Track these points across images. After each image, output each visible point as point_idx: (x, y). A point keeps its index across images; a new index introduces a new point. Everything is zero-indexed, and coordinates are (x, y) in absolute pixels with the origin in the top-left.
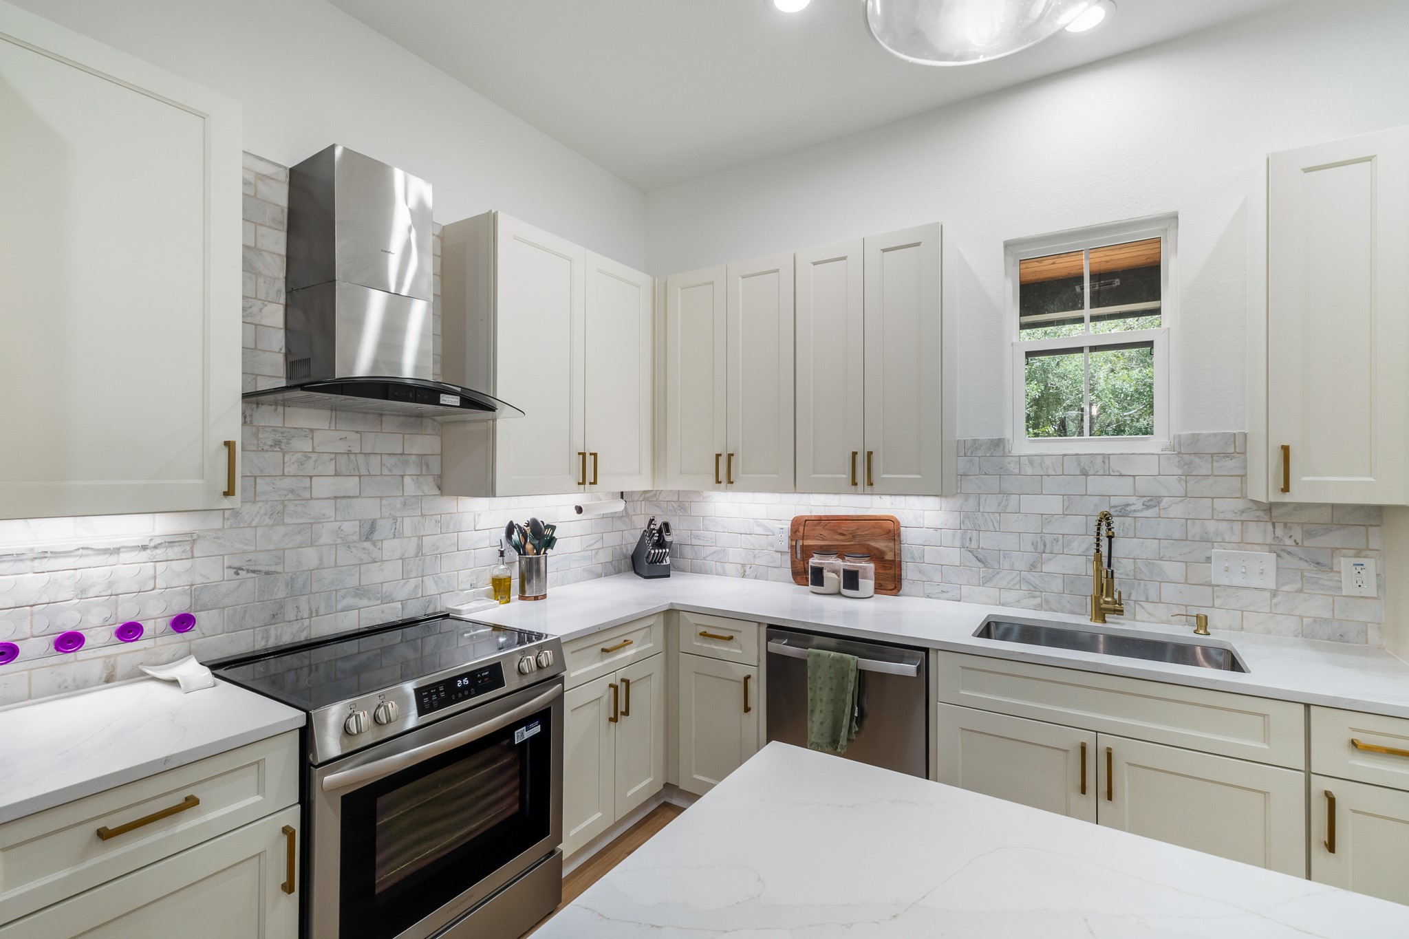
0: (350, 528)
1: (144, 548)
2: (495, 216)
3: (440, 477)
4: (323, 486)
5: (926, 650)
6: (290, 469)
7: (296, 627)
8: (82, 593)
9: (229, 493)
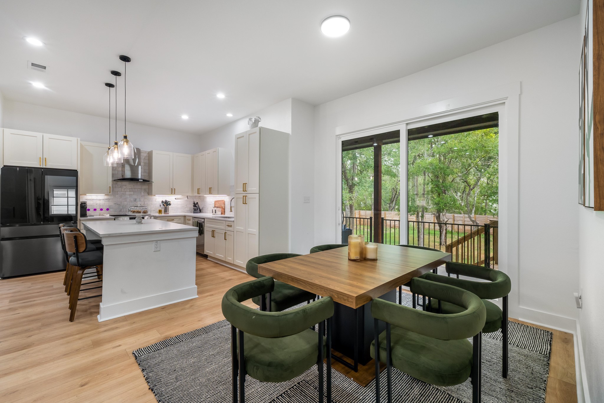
0: (132, 199)
1: (104, 200)
2: (152, 151)
3: (148, 192)
4: (128, 193)
5: (204, 219)
6: (123, 190)
7: (123, 213)
8: (97, 204)
9: (110, 193)
